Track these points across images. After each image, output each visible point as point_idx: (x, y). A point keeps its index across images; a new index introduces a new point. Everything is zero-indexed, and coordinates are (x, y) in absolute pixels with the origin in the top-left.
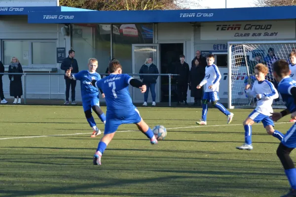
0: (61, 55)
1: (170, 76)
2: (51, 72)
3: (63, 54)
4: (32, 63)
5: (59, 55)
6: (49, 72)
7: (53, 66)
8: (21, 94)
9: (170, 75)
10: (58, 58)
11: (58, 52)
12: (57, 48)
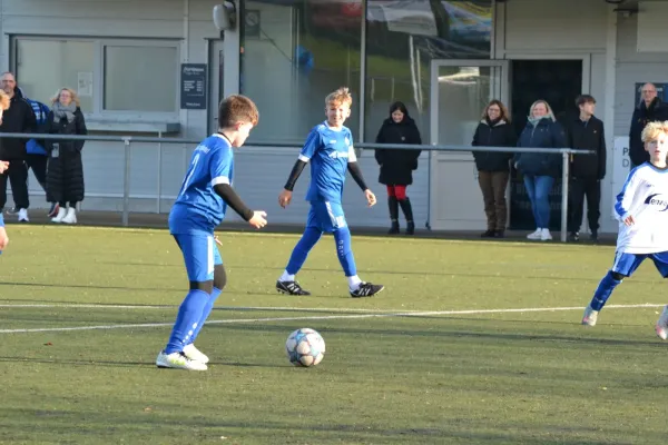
0: (195, 85)
1: (566, 156)
2: (164, 134)
3: (199, 84)
4: (104, 108)
5: (189, 85)
6: (156, 134)
7: (170, 118)
8: (80, 197)
9: (565, 152)
10: (183, 93)
11: (184, 77)
12: (183, 66)
